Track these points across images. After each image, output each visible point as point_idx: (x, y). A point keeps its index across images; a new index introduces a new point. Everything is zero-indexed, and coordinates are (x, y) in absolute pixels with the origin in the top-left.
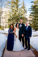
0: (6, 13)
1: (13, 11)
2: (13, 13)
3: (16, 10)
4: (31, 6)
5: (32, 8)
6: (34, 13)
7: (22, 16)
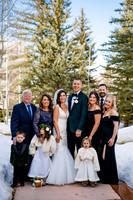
0: (16, 57)
1: (45, 51)
2: (45, 59)
3: (53, 49)
4: (111, 34)
5: (113, 43)
6: (120, 61)
7: (77, 70)
